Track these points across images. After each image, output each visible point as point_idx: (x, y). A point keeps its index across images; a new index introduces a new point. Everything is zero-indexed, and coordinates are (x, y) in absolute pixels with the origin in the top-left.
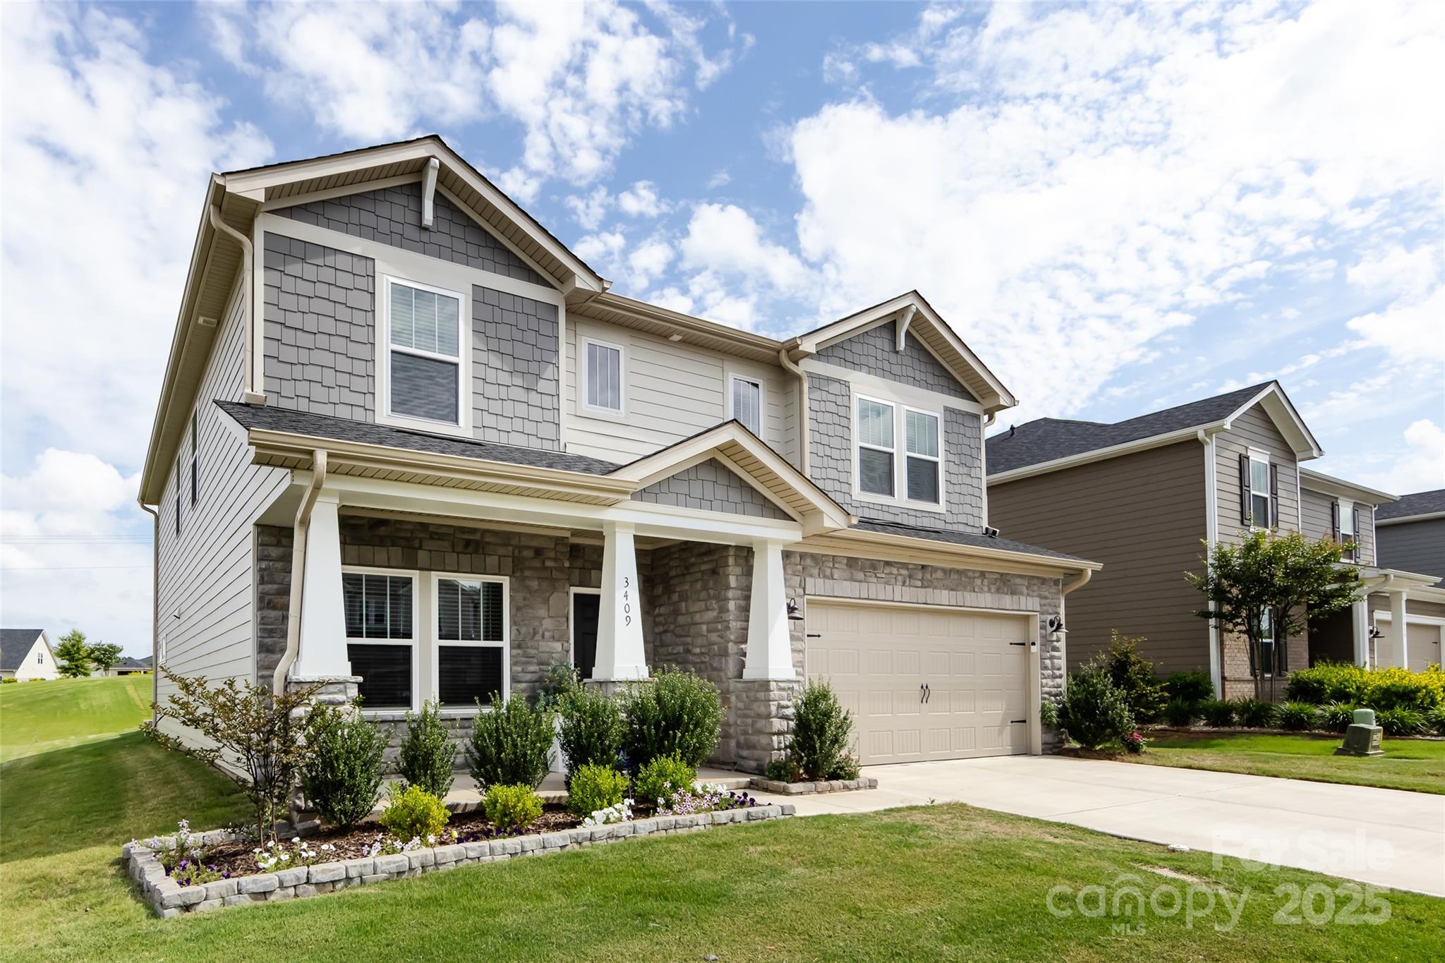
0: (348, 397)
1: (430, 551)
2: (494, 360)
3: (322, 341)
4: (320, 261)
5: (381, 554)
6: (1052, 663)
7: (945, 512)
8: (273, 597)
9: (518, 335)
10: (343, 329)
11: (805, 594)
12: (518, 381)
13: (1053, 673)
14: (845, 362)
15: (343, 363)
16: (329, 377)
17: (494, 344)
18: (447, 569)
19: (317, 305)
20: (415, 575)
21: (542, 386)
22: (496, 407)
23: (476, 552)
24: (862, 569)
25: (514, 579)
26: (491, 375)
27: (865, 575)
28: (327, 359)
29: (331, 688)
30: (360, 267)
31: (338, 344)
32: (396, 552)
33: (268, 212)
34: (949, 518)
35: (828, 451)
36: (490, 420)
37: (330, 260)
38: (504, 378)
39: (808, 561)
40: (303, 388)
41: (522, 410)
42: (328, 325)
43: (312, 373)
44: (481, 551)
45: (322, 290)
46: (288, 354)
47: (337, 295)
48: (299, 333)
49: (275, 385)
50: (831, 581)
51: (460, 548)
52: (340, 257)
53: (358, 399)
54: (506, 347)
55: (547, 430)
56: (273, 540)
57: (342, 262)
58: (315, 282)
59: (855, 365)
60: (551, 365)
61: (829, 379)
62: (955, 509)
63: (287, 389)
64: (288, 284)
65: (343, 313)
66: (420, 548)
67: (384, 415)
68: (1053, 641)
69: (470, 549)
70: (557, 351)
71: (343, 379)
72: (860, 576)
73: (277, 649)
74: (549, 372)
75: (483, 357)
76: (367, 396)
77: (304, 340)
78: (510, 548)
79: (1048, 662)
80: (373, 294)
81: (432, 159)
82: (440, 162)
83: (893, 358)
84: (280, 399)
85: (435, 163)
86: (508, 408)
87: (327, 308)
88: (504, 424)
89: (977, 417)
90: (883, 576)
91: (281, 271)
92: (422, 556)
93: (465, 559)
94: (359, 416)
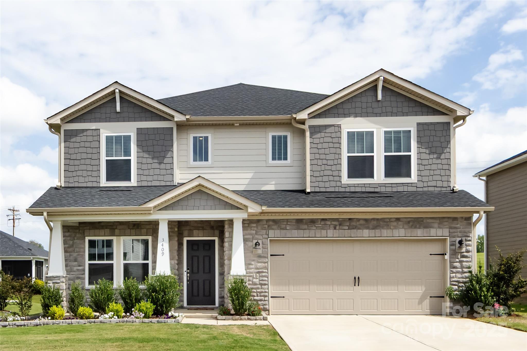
0: (91, 179)
1: (120, 229)
2: (146, 155)
3: (83, 161)
4: (82, 135)
5: (102, 232)
6: (462, 265)
7: (416, 182)
8: (67, 249)
9: (155, 143)
10: (89, 156)
11: (268, 237)
12: (156, 161)
13: (462, 270)
14: (339, 115)
15: (90, 168)
16: (85, 173)
17: (145, 149)
18: (126, 235)
19: (81, 150)
20: (114, 238)
21: (166, 161)
22: (146, 172)
23: (138, 228)
24: (306, 224)
25: (153, 237)
26: (144, 161)
27: (308, 226)
28: (84, 167)
29: (56, 279)
30: (95, 133)
31: (88, 162)
32: (107, 231)
33: (65, 123)
34: (420, 184)
35: (325, 162)
36: (144, 178)
37: (85, 134)
38: (150, 161)
39: (271, 223)
40: (76, 179)
41: (157, 172)
42: (84, 156)
43: (79, 173)
44: (140, 228)
45: (82, 144)
46: (72, 168)
47: (87, 144)
48: (75, 160)
49: (67, 180)
50: (285, 231)
51: (131, 227)
52: (88, 132)
53: (94, 179)
54: (151, 149)
55: (168, 178)
56: (67, 231)
57: (89, 133)
58: (80, 142)
59: (345, 115)
60: (170, 152)
61: (327, 126)
62: (425, 179)
63: (71, 180)
64: (72, 145)
65: (89, 150)
66: (116, 229)
67: (104, 183)
68: (464, 252)
69: (136, 227)
70: (172, 145)
71: (89, 173)
72: (306, 227)
73: (69, 266)
74: (169, 155)
75: (141, 154)
76: (98, 177)
77: (77, 162)
78: (152, 225)
79: (457, 265)
80: (99, 141)
81: (116, 90)
82: (119, 90)
83: (375, 105)
84: (69, 184)
85: (117, 91)
86: (151, 172)
87: (84, 150)
88: (150, 178)
89: (448, 124)
90: (321, 226)
91: (69, 141)
92: (117, 231)
93: (133, 231)
94: (95, 185)
